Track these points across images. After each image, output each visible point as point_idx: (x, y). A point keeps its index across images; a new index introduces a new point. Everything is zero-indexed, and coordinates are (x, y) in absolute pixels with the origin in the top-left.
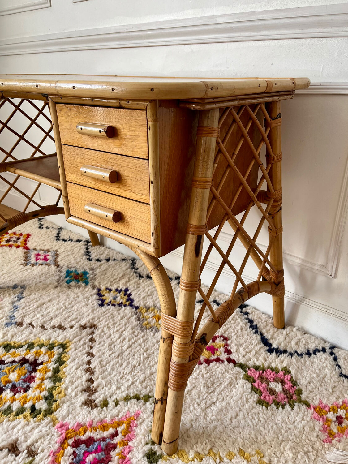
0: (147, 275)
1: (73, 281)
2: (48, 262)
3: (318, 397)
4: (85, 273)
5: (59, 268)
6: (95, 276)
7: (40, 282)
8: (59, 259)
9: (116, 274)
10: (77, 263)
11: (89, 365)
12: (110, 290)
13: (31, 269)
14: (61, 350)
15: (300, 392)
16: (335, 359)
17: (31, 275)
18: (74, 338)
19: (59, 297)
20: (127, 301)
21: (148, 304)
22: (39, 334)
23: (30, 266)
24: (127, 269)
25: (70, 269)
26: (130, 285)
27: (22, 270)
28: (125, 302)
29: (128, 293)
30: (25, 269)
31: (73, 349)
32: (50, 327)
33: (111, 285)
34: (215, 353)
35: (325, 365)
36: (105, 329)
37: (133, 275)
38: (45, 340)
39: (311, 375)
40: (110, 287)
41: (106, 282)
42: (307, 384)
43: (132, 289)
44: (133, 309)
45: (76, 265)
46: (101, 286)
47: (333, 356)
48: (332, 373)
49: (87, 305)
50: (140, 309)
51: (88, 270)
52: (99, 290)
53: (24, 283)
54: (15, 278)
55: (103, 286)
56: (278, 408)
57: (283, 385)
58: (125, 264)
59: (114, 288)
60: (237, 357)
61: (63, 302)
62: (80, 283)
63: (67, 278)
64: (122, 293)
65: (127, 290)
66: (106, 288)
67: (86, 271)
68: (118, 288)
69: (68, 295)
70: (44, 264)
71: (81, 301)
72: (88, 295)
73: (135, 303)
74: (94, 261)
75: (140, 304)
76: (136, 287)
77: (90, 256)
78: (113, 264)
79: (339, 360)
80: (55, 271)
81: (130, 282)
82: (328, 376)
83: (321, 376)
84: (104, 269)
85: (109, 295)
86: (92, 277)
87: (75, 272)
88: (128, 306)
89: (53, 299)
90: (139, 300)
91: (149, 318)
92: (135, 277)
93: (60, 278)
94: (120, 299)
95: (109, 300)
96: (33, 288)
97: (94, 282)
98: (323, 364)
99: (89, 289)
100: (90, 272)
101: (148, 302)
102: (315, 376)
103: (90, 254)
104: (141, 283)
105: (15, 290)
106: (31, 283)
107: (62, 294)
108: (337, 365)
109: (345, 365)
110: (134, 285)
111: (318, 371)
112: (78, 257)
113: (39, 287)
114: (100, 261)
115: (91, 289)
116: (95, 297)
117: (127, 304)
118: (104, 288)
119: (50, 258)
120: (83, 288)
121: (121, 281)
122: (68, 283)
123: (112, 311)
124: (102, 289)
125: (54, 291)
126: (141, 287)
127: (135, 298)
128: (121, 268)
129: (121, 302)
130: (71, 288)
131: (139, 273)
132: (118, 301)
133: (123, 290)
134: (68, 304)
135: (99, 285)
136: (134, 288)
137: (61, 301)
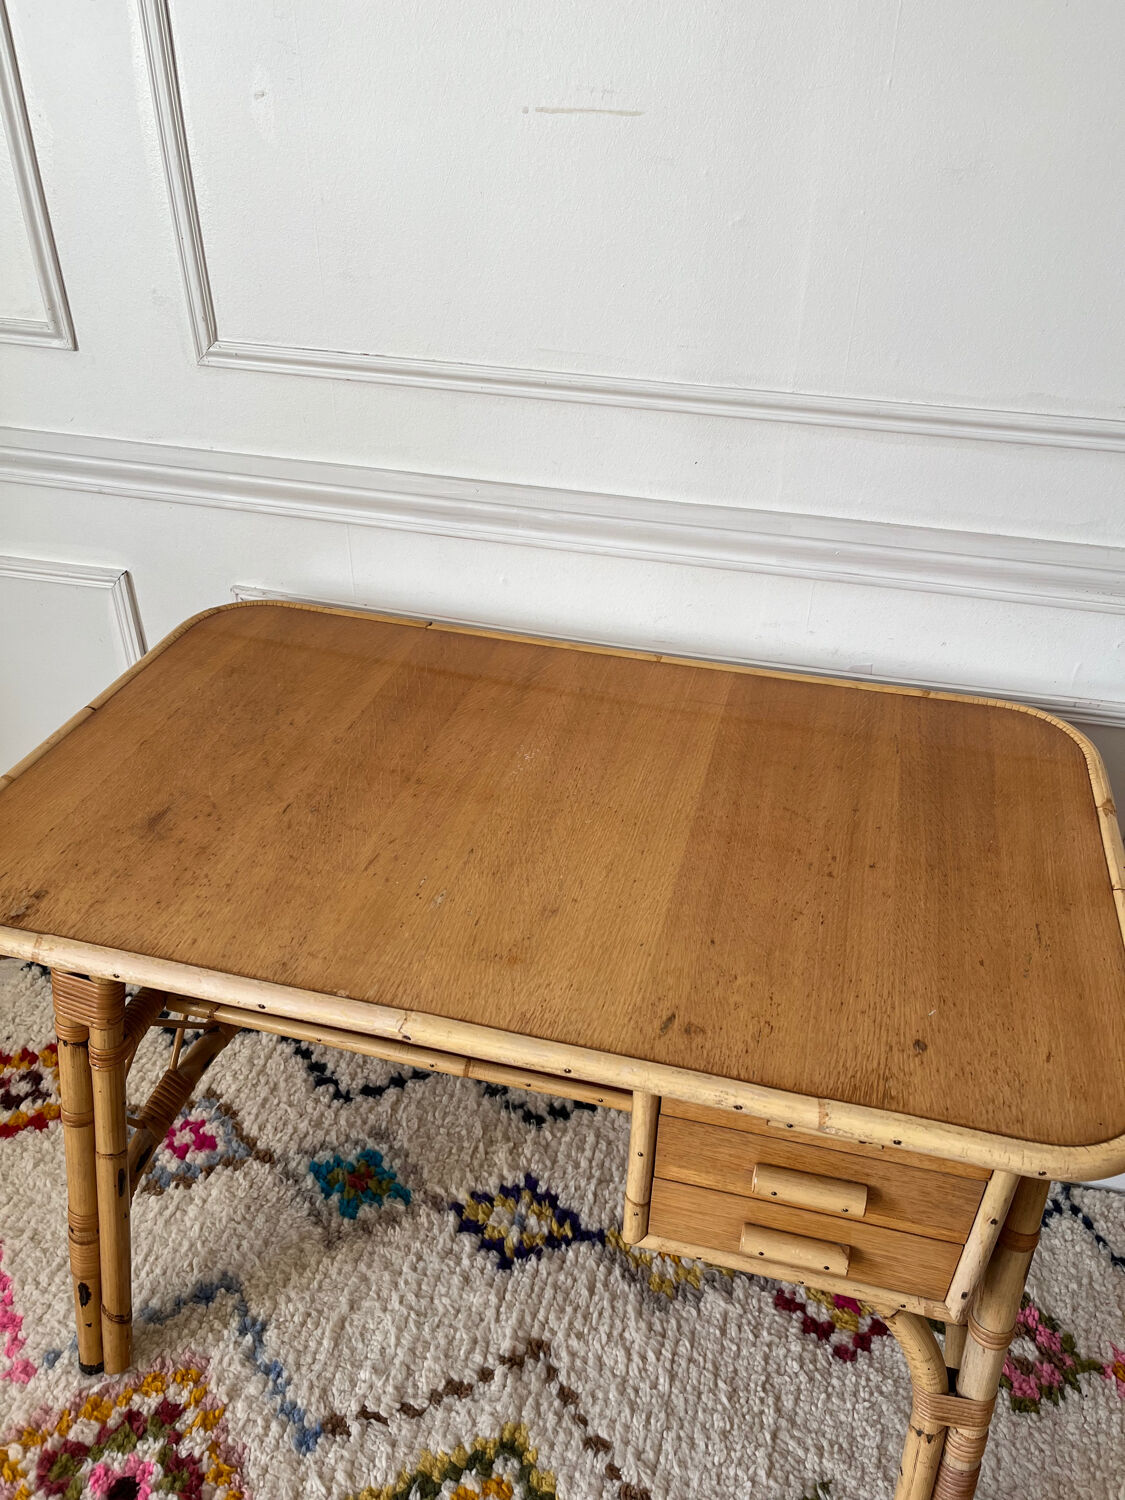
0: (548, 1109)
1: (362, 1203)
2: (221, 1147)
3: (1105, 1337)
4: (371, 1158)
5: (279, 1168)
6: (410, 1160)
7: (266, 1243)
8: (250, 1127)
9: (464, 1132)
10: (318, 1124)
11: (619, 1478)
12: (488, 1198)
13: (192, 1199)
14: (514, 1463)
15: (1069, 1343)
16: (1088, 1224)
17: (213, 1224)
18: (520, 1410)
19: (364, 1279)
20: (561, 1225)
22: (416, 1438)
23: (177, 1187)
24: (479, 1104)
25: (316, 1160)
26: (529, 1161)
27: (167, 1213)
28: (558, 1231)
29: (542, 1188)
30: (171, 1208)
31: (545, 1449)
32: (427, 1402)
33: (476, 1179)
34: (860, 1310)
35: (1078, 1249)
36: (574, 1342)
37: (510, 1119)
38: (450, 1452)
39: (1067, 1287)
40: (480, 1189)
41: (457, 1174)
42: (1072, 1315)
43: (546, 1175)
44: (594, 1245)
45: (320, 1134)
46: (453, 1190)
47: (1080, 1215)
48: (1098, 1264)
49: (466, 1280)
50: (613, 1240)
51: (371, 1144)
52: (458, 1208)
53: (219, 1266)
54: (173, 1260)
55: (457, 1189)
56: (1056, 1404)
57: (1033, 1340)
59: (491, 1186)
61: (393, 1294)
62: (387, 1203)
63: (335, 1198)
64: (526, 1197)
65: (531, 1182)
66: (473, 1195)
67: (368, 1147)
68: (505, 1184)
69: (387, 1265)
70: (217, 1164)
71: (442, 1270)
72: (441, 1241)
73: (585, 1221)
74: (359, 1099)
75: (600, 1222)
76: (548, 1163)
77: (336, 1083)
78: (424, 1093)
79: (1095, 1225)
80: (277, 1181)
81: (520, 1150)
82: (1096, 1275)
83: (1085, 1281)
84: (416, 1126)
85: (499, 1221)
86: (403, 1168)
87: (338, 1162)
88: (575, 1238)
89: (357, 1294)
90: (591, 1209)
91: (652, 1259)
92: (522, 1125)
93: (312, 1204)
94: (539, 1223)
95: (513, 1238)
96: (262, 1274)
97: (421, 1184)
98: (1073, 1247)
99: (428, 1215)
100: (383, 1148)
101: (615, 1207)
102: (1074, 1286)
103: (328, 1073)
104: (554, 1144)
105: (214, 1305)
106: (241, 1259)
107: (369, 1266)
108: (1099, 1239)
109: (1115, 1236)
110: (537, 1157)
111: (1073, 1271)
112: (303, 1098)
113: (278, 1263)
114: (381, 1095)
115: (435, 1216)
116: (467, 1241)
117: (570, 1235)
118: (467, 1197)
119: (217, 1133)
120: (410, 1220)
121: (493, 1154)
122: (353, 1217)
123: (549, 1274)
124: (464, 1203)
125: (337, 1266)
126: (560, 1157)
127: (575, 1205)
128: (460, 1101)
129: (545, 1230)
130: (374, 1232)
131: (522, 1106)
132: (536, 1230)
133: (522, 1184)
134: (414, 1297)
135: (446, 1191)
136: (546, 1166)
137: (385, 1293)
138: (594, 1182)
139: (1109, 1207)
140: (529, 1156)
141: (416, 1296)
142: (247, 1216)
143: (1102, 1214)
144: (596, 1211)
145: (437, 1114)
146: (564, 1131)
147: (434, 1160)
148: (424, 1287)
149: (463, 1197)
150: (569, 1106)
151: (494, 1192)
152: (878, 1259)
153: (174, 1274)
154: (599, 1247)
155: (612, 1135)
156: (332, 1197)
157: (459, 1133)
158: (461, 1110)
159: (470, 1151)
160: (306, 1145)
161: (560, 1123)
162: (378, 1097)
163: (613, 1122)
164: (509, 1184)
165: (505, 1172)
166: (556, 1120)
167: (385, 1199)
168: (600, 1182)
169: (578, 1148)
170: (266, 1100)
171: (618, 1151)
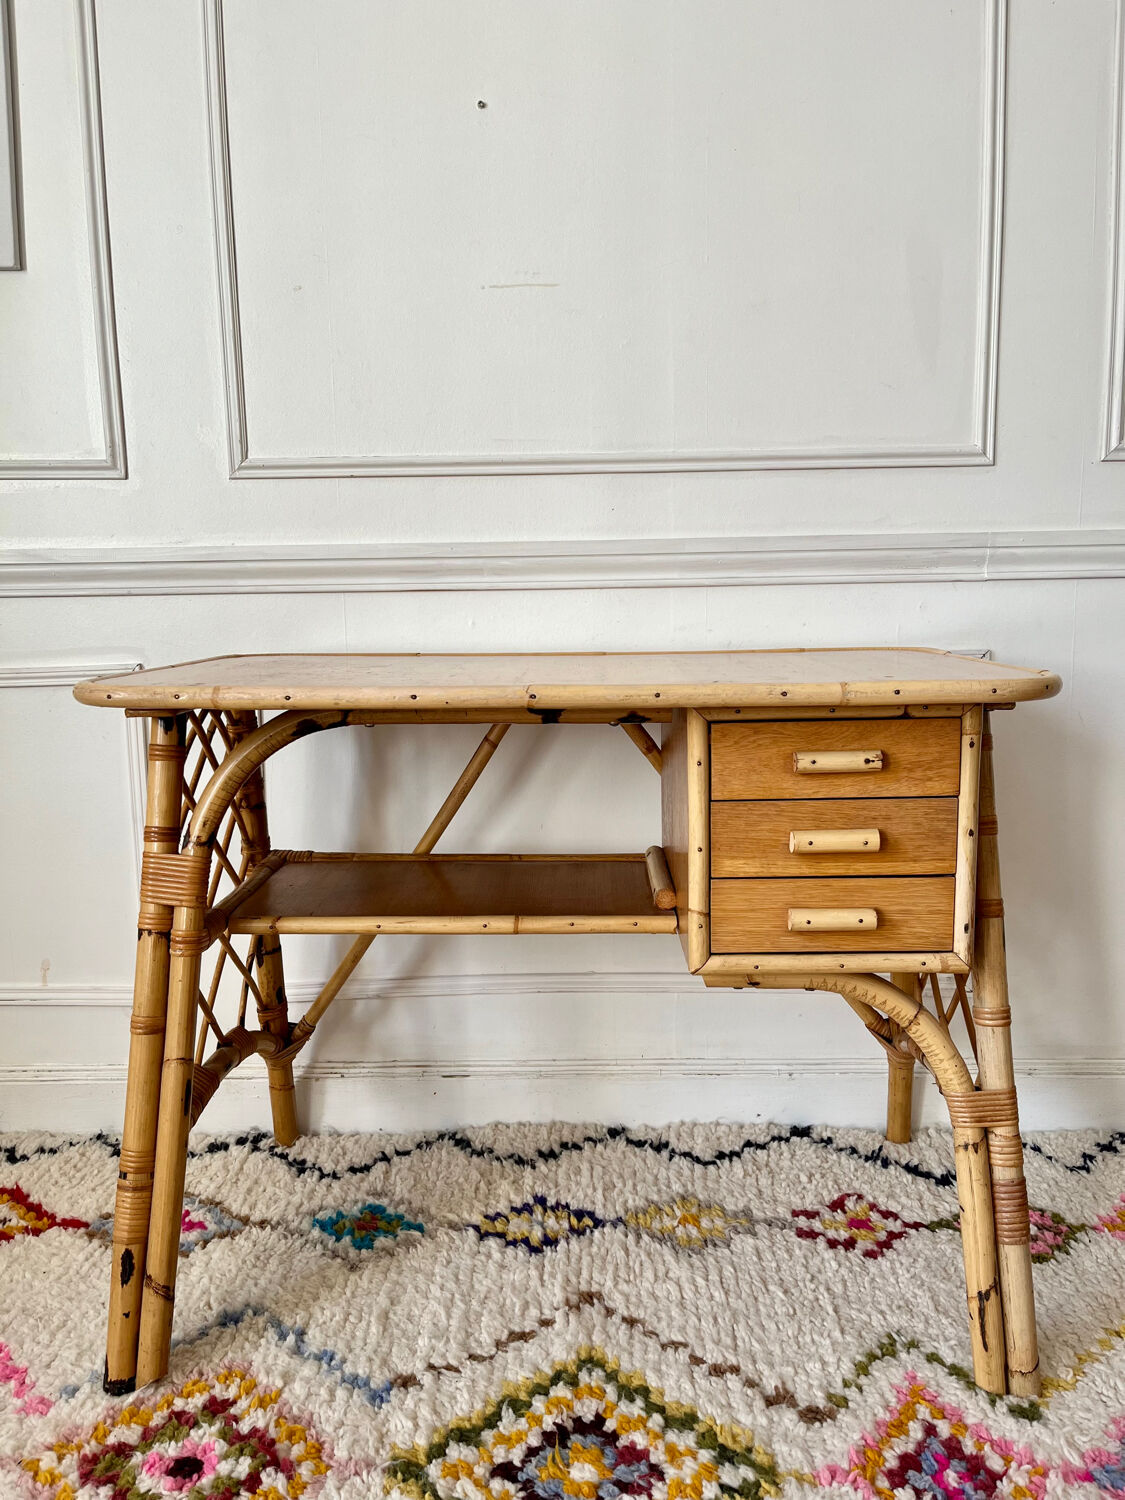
0: (537, 1154)
1: (376, 1237)
2: (212, 1226)
3: (1087, 1211)
4: (374, 1210)
5: (280, 1228)
6: (414, 1205)
7: (285, 1277)
8: (239, 1209)
9: (461, 1180)
10: (312, 1196)
11: (704, 1362)
12: (502, 1216)
14: (598, 1373)
15: (1058, 1218)
18: (590, 1337)
19: (398, 1283)
20: (579, 1220)
21: (630, 1203)
22: (492, 1374)
24: (468, 1161)
25: (317, 1217)
26: (532, 1187)
28: (579, 1224)
29: (551, 1201)
31: (625, 1357)
32: (495, 1349)
33: (486, 1206)
34: (874, 1228)
35: (1036, 1165)
36: (623, 1287)
37: (503, 1166)
38: (531, 1375)
40: (491, 1212)
41: (465, 1205)
42: (1053, 1203)
43: (553, 1192)
44: (616, 1227)
45: (316, 1201)
46: (466, 1216)
48: (1058, 1171)
49: (502, 1266)
50: (632, 1221)
51: (371, 1200)
52: (477, 1228)
53: (239, 1299)
55: (469, 1215)
58: (444, 1152)
59: (502, 1207)
60: (916, 1215)
61: (432, 1287)
62: (401, 1234)
63: (347, 1239)
64: (538, 1210)
65: (541, 1200)
66: (486, 1217)
67: (367, 1203)
68: (514, 1205)
69: (418, 1271)
70: (213, 1238)
71: (475, 1266)
72: (466, 1247)
73: (600, 1214)
74: (348, 1175)
75: (616, 1212)
76: (551, 1185)
77: (320, 1169)
78: (412, 1161)
79: (1042, 1149)
80: (281, 1236)
81: (521, 1182)
82: (1059, 1178)
83: (1052, 1182)
84: (412, 1182)
85: (517, 1226)
86: (410, 1210)
87: (340, 1214)
88: (596, 1226)
89: (394, 1293)
90: (604, 1206)
91: (674, 1228)
92: (516, 1167)
93: (325, 1247)
94: (558, 1223)
95: (536, 1235)
96: (289, 1297)
97: (431, 1218)
98: (1032, 1165)
99: (447, 1234)
100: (384, 1202)
101: (626, 1201)
102: (1045, 1186)
103: (309, 1164)
104: (551, 1175)
105: (243, 1325)
106: (263, 1292)
107: (400, 1274)
108: (1050, 1158)
109: (1061, 1152)
110: (538, 1183)
111: (1038, 1178)
112: (289, 1182)
113: (303, 1288)
114: (368, 1171)
115: (454, 1234)
116: (492, 1243)
117: (591, 1223)
118: (481, 1218)
119: (205, 1218)
120: (429, 1240)
121: (495, 1189)
122: (370, 1247)
123: (581, 1250)
124: (478, 1223)
125: (364, 1279)
126: (562, 1181)
127: (588, 1207)
128: (449, 1163)
129: (566, 1225)
130: (396, 1253)
131: (511, 1156)
132: (556, 1227)
133: (531, 1202)
134: (454, 1285)
135: (459, 1216)
136: (550, 1189)
137: (423, 1287)
138: (600, 1191)
139: (1049, 1139)
140: (531, 1184)
141: (456, 1283)
142: (258, 1264)
143: (1045, 1142)
144: (609, 1206)
145: (430, 1173)
146: (559, 1166)
147: (438, 1200)
148: (461, 1277)
149: (477, 1219)
150: (557, 1149)
151: (506, 1212)
152: (896, 917)
153: (191, 1314)
154: (621, 1227)
155: (604, 1163)
156: (343, 1240)
157: (457, 1181)
158: (452, 1167)
159: (473, 1189)
160: (304, 1209)
161: (552, 1162)
162: (366, 1172)
163: (602, 1155)
164: (518, 1204)
165: (512, 1196)
166: (547, 1161)
167: (399, 1232)
168: (604, 1190)
169: (576, 1175)
170: (249, 1191)
171: (614, 1170)
